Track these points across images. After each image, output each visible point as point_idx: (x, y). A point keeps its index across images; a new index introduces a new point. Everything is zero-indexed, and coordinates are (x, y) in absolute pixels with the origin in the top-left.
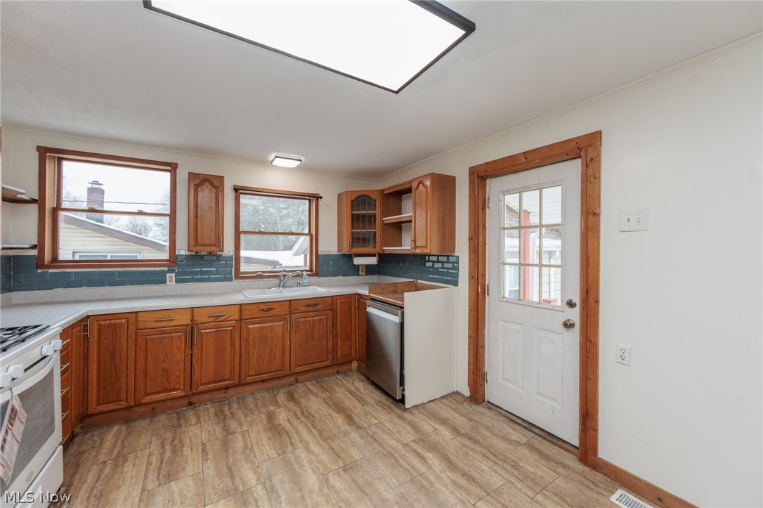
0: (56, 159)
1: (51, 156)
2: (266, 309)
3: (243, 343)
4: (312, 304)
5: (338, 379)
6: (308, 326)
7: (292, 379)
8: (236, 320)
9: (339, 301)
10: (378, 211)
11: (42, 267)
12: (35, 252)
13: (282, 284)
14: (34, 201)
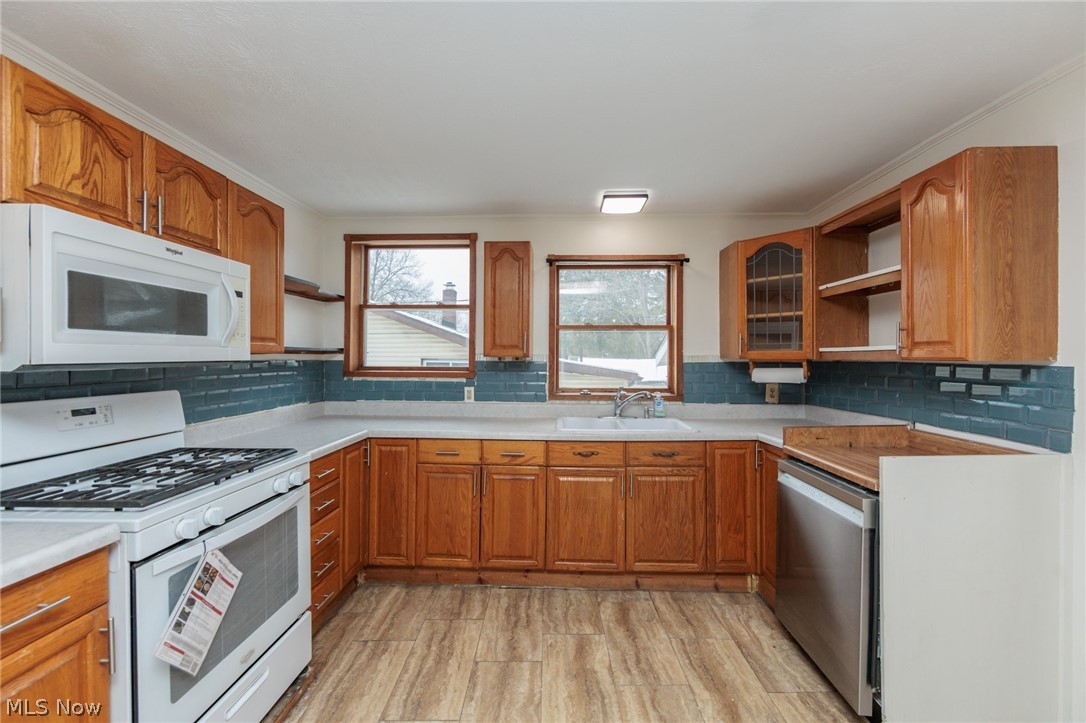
0: (363, 248)
1: (358, 244)
2: (587, 452)
3: (550, 504)
4: (666, 452)
5: (716, 605)
6: (657, 492)
7: (630, 580)
8: (539, 466)
9: (718, 453)
10: (807, 274)
11: (347, 373)
12: (340, 357)
13: (618, 412)
14: (340, 298)
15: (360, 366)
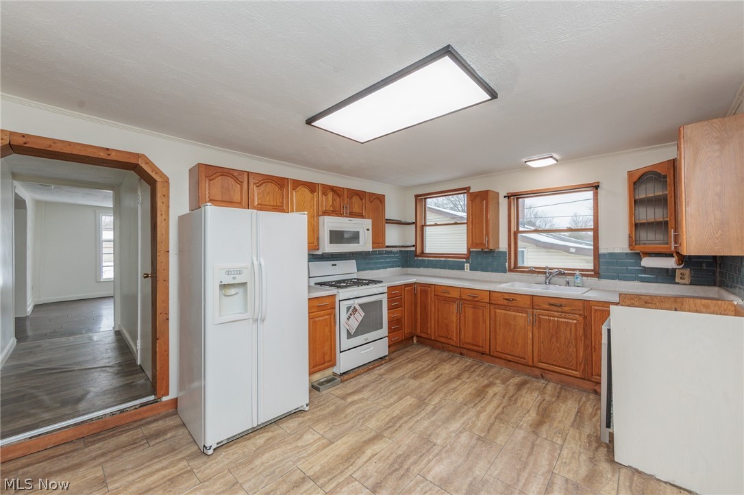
0: (423, 199)
1: (421, 199)
2: (509, 299)
4: (557, 304)
6: (551, 326)
7: (538, 372)
8: (486, 303)
9: (593, 308)
10: (669, 192)
11: (416, 256)
12: (413, 249)
13: (548, 281)
14: (414, 223)
15: (423, 252)
